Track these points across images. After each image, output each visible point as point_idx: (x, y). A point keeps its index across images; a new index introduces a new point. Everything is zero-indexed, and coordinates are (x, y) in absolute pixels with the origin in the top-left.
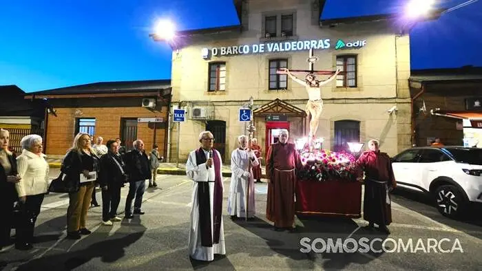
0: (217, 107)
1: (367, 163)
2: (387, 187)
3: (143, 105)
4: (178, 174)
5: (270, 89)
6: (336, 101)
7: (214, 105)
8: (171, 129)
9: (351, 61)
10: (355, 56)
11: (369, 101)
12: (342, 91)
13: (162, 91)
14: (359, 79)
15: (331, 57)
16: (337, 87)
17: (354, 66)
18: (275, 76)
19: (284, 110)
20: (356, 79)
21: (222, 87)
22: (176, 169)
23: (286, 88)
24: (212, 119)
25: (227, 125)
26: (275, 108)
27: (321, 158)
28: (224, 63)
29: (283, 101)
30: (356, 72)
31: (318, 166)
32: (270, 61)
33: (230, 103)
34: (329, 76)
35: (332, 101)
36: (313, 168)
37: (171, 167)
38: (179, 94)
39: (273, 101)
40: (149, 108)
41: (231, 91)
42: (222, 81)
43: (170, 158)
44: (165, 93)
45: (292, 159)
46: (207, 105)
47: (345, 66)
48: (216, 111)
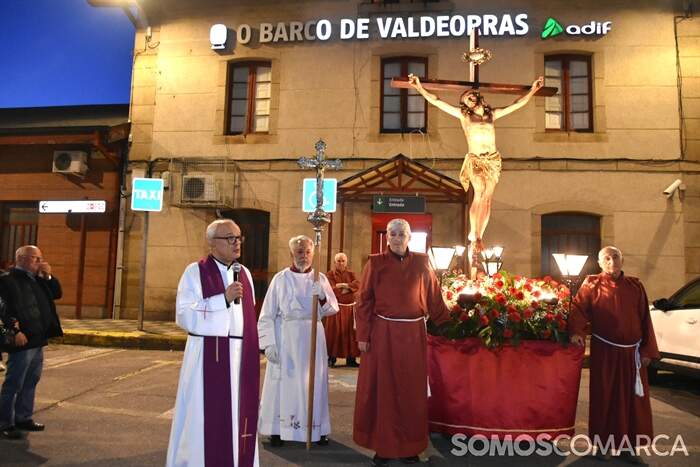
0: (247, 175)
1: (594, 302)
2: (637, 356)
3: (54, 169)
4: (142, 348)
5: (383, 131)
6: (543, 165)
7: (239, 170)
8: (126, 232)
9: (578, 68)
10: (587, 58)
11: (621, 165)
12: (558, 140)
13: (104, 131)
14: (597, 112)
15: (530, 57)
16: (548, 131)
17: (586, 80)
18: (397, 100)
19: (417, 184)
20: (590, 111)
21: (261, 125)
22: (136, 334)
23: (424, 130)
24: (236, 206)
25: (272, 221)
26: (395, 180)
27: (492, 290)
28: (266, 64)
29: (417, 162)
30: (590, 94)
31: (483, 310)
32: (385, 61)
33: (281, 165)
34: (517, 96)
35: (535, 165)
36: (471, 313)
37: (125, 331)
38: (149, 140)
39: (388, 162)
40: (71, 177)
41: (282, 135)
42: (262, 108)
43: (122, 306)
44: (114, 137)
45: (419, 292)
46: (222, 169)
47: (565, 78)
48: (243, 185)
